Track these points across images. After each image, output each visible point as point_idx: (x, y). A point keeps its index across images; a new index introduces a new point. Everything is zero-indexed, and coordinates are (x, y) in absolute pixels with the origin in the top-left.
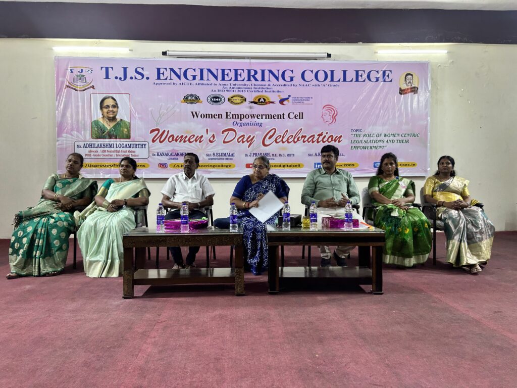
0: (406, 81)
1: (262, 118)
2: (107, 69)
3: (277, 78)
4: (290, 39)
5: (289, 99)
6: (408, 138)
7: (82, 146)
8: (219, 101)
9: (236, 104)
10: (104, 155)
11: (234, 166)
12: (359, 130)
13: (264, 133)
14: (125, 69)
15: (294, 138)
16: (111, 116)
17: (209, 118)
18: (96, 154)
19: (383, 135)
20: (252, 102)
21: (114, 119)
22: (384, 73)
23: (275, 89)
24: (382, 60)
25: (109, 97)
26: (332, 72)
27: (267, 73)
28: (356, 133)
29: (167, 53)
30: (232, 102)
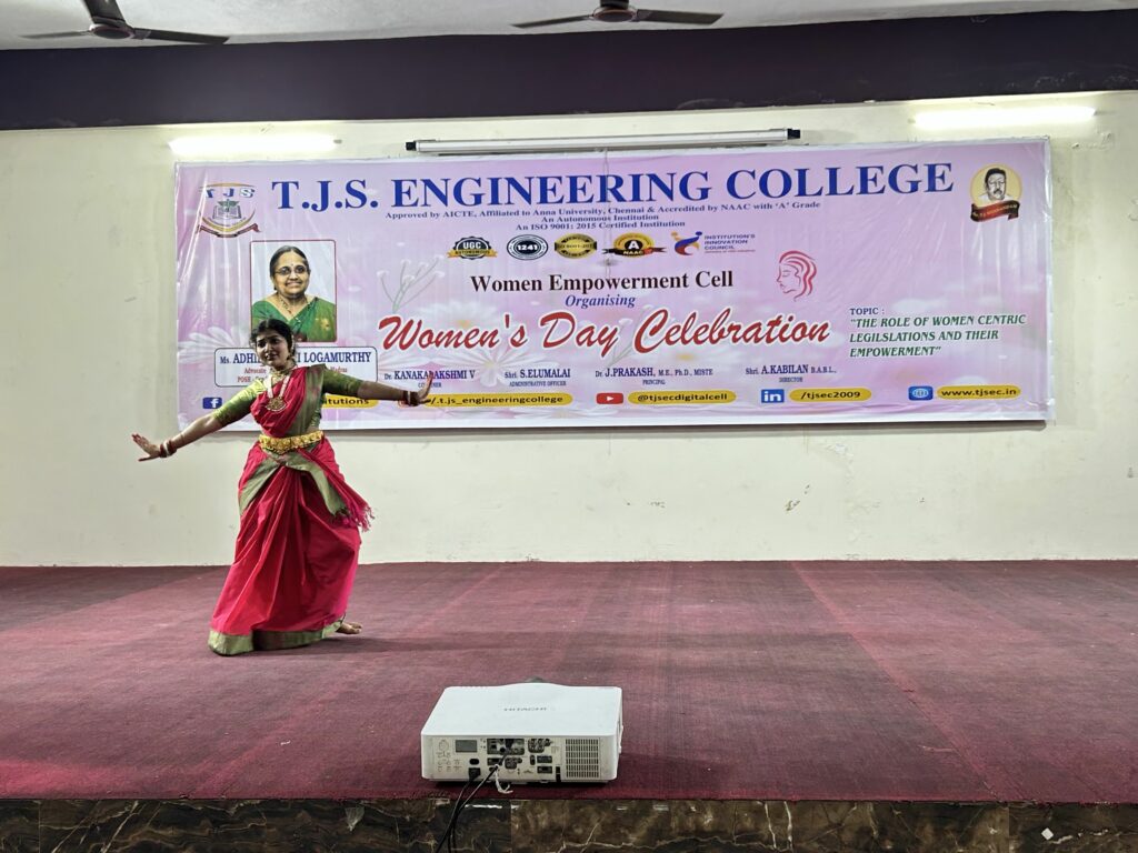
0: (987, 186)
1: (634, 287)
2: (285, 186)
3: (670, 194)
4: (698, 101)
5: (698, 242)
6: (997, 326)
7: (231, 360)
8: (534, 251)
9: (575, 255)
11: (570, 400)
12: (872, 311)
13: (639, 322)
14: (325, 186)
15: (712, 332)
16: (295, 291)
17: (512, 289)
19: (930, 322)
20: (611, 251)
21: (300, 296)
22: (932, 169)
23: (664, 218)
24: (929, 139)
25: (289, 250)
26: (802, 173)
27: (644, 182)
28: (862, 317)
29: (417, 145)
30: (564, 252)
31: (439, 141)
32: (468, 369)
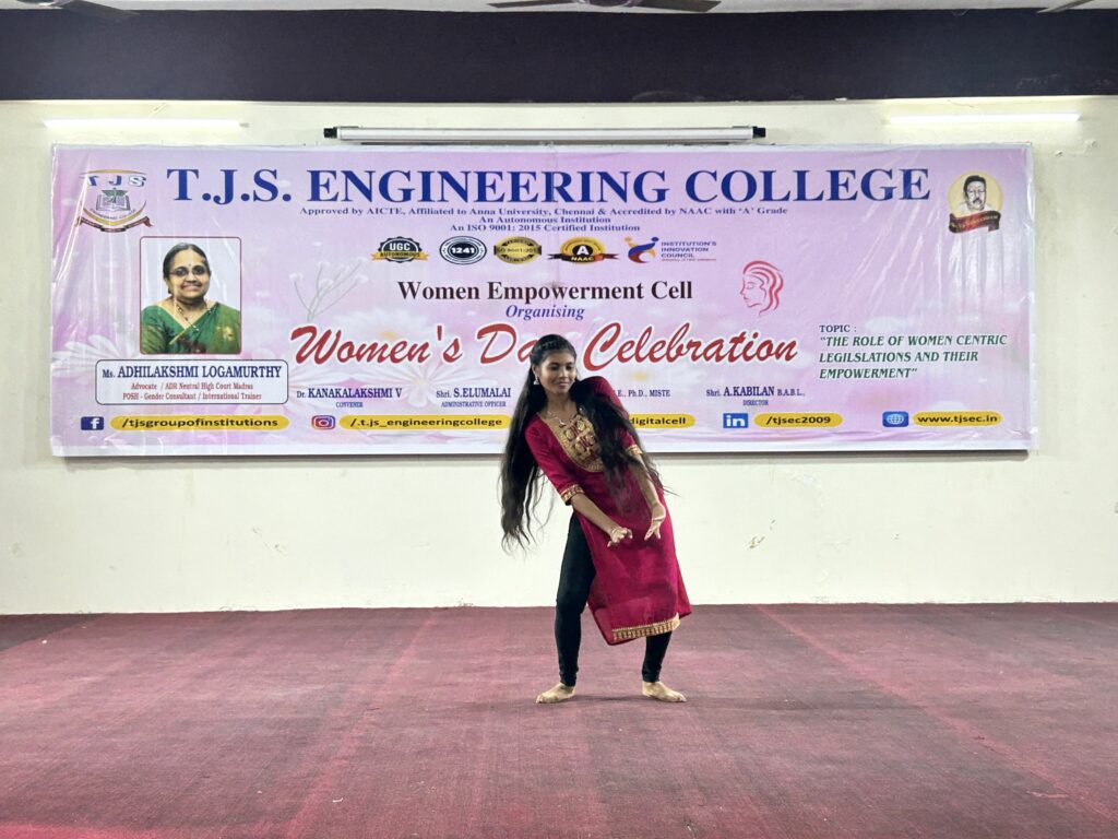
0: (966, 195)
1: (583, 297)
2: (183, 175)
3: (622, 194)
4: (655, 93)
5: (654, 248)
6: (975, 347)
7: (116, 373)
8: (470, 255)
9: (516, 260)
10: (173, 397)
12: (843, 328)
13: (588, 336)
14: (229, 175)
15: (669, 349)
16: (192, 294)
17: (445, 297)
18: (151, 392)
19: (905, 342)
20: (556, 256)
21: (197, 302)
22: (907, 175)
23: (616, 220)
24: (904, 143)
25: (186, 247)
26: (768, 176)
27: (595, 180)
28: (833, 334)
29: (339, 131)
30: (504, 256)
31: (362, 129)
32: (394, 386)
